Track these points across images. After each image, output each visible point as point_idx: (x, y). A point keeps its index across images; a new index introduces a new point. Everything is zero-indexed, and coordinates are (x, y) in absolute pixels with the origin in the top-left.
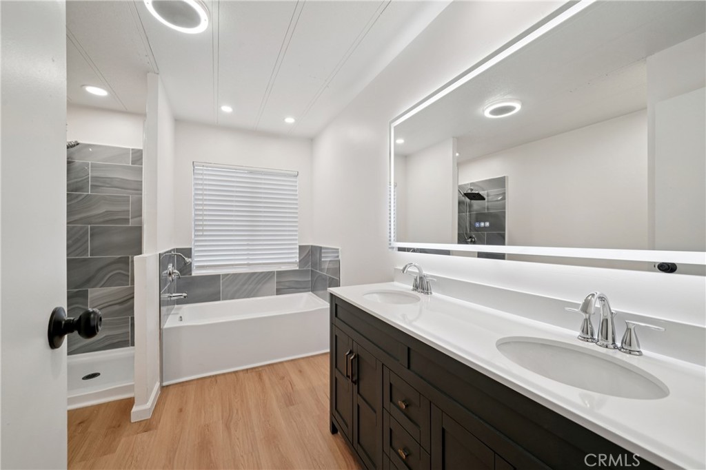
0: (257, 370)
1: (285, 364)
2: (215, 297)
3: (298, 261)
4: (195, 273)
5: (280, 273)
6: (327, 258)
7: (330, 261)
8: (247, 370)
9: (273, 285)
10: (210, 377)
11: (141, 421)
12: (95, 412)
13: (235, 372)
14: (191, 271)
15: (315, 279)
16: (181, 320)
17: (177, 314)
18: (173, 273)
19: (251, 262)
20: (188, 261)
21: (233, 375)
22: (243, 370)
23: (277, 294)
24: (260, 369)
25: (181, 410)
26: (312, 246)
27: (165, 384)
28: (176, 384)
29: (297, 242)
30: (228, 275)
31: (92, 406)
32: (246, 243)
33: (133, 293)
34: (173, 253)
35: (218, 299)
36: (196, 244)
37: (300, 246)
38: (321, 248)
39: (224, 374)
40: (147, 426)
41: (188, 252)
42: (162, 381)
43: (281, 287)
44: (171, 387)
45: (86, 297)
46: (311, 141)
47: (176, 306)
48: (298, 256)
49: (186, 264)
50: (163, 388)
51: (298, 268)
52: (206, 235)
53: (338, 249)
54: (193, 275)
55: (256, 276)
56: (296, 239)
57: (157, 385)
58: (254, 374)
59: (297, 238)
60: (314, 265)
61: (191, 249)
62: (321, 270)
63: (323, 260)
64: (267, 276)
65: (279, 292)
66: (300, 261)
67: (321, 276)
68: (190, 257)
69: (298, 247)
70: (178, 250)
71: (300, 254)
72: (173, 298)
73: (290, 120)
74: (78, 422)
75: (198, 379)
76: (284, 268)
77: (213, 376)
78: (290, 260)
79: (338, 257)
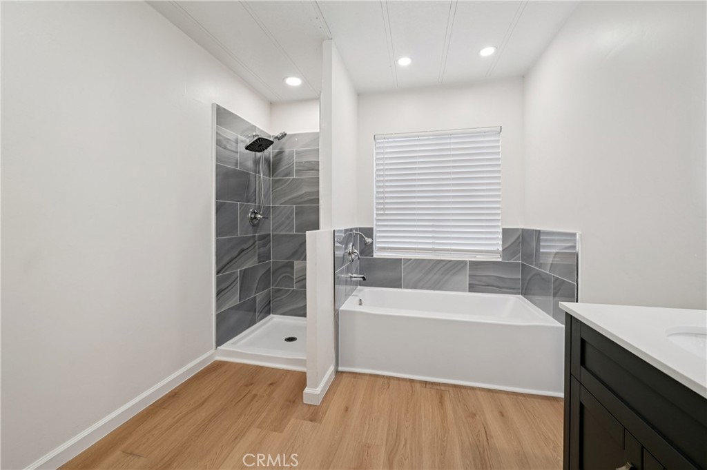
0: (438, 388)
1: (478, 392)
2: (396, 284)
3: (501, 249)
4: (377, 255)
5: (475, 265)
6: (550, 249)
7: (556, 253)
8: (426, 383)
9: (465, 278)
10: (383, 377)
11: (311, 405)
12: (283, 377)
13: (412, 381)
14: (372, 252)
15: (528, 278)
16: (360, 304)
17: (356, 296)
18: (353, 253)
19: (436, 247)
20: (367, 241)
21: (409, 383)
22: (421, 382)
23: (469, 291)
24: (443, 388)
25: (347, 409)
26: (523, 230)
27: (340, 369)
28: (350, 373)
29: (500, 224)
30: (410, 260)
31: (283, 370)
32: (431, 224)
33: (305, 275)
34: (354, 231)
35: (399, 286)
36: (378, 224)
37: (504, 230)
38: (539, 233)
39: (399, 379)
40: (315, 414)
41: (369, 232)
42: (337, 364)
43: (474, 282)
44: (345, 375)
45: (292, 267)
46: (521, 78)
47: (359, 287)
48: (501, 243)
49: (366, 244)
50: (338, 373)
51: (500, 260)
52: (387, 215)
53: (574, 235)
54: (375, 256)
55: (441, 265)
56: (498, 220)
57: (332, 368)
58: (433, 392)
59: (500, 218)
60: (527, 256)
61: (372, 229)
62: (540, 265)
63: (541, 250)
64: (456, 266)
65: (472, 288)
66: (503, 250)
67: (538, 274)
68: (371, 236)
69: (501, 230)
70: (361, 229)
71: (504, 239)
72: (354, 279)
73: (487, 52)
74: (270, 382)
75: (371, 375)
76: (480, 258)
77: (387, 377)
78: (490, 247)
79: (574, 247)
